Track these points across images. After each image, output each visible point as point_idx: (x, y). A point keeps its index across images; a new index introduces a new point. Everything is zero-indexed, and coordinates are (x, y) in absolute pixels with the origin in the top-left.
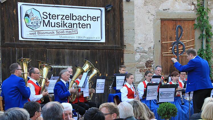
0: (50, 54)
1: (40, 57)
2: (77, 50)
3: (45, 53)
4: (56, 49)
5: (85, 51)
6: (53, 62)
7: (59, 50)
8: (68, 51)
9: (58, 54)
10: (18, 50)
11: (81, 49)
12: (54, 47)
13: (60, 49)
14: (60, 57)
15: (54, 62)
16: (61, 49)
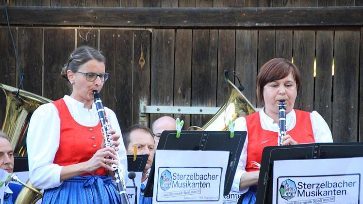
0: (165, 51)
1: (121, 68)
2: (298, 34)
3: (145, 51)
4: (192, 28)
5: (339, 34)
6: (180, 91)
7: (209, 36)
8: (252, 38)
9: (202, 54)
10: (26, 38)
11: (317, 28)
12: (185, 23)
13: (213, 28)
14: (213, 64)
15: (183, 91)
16: (218, 28)
